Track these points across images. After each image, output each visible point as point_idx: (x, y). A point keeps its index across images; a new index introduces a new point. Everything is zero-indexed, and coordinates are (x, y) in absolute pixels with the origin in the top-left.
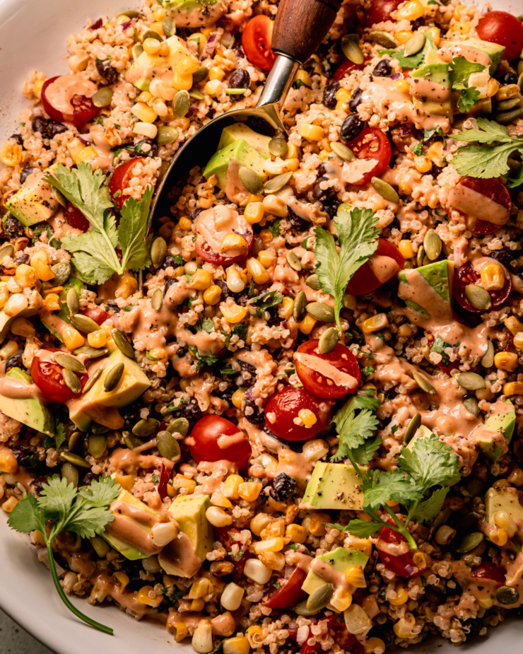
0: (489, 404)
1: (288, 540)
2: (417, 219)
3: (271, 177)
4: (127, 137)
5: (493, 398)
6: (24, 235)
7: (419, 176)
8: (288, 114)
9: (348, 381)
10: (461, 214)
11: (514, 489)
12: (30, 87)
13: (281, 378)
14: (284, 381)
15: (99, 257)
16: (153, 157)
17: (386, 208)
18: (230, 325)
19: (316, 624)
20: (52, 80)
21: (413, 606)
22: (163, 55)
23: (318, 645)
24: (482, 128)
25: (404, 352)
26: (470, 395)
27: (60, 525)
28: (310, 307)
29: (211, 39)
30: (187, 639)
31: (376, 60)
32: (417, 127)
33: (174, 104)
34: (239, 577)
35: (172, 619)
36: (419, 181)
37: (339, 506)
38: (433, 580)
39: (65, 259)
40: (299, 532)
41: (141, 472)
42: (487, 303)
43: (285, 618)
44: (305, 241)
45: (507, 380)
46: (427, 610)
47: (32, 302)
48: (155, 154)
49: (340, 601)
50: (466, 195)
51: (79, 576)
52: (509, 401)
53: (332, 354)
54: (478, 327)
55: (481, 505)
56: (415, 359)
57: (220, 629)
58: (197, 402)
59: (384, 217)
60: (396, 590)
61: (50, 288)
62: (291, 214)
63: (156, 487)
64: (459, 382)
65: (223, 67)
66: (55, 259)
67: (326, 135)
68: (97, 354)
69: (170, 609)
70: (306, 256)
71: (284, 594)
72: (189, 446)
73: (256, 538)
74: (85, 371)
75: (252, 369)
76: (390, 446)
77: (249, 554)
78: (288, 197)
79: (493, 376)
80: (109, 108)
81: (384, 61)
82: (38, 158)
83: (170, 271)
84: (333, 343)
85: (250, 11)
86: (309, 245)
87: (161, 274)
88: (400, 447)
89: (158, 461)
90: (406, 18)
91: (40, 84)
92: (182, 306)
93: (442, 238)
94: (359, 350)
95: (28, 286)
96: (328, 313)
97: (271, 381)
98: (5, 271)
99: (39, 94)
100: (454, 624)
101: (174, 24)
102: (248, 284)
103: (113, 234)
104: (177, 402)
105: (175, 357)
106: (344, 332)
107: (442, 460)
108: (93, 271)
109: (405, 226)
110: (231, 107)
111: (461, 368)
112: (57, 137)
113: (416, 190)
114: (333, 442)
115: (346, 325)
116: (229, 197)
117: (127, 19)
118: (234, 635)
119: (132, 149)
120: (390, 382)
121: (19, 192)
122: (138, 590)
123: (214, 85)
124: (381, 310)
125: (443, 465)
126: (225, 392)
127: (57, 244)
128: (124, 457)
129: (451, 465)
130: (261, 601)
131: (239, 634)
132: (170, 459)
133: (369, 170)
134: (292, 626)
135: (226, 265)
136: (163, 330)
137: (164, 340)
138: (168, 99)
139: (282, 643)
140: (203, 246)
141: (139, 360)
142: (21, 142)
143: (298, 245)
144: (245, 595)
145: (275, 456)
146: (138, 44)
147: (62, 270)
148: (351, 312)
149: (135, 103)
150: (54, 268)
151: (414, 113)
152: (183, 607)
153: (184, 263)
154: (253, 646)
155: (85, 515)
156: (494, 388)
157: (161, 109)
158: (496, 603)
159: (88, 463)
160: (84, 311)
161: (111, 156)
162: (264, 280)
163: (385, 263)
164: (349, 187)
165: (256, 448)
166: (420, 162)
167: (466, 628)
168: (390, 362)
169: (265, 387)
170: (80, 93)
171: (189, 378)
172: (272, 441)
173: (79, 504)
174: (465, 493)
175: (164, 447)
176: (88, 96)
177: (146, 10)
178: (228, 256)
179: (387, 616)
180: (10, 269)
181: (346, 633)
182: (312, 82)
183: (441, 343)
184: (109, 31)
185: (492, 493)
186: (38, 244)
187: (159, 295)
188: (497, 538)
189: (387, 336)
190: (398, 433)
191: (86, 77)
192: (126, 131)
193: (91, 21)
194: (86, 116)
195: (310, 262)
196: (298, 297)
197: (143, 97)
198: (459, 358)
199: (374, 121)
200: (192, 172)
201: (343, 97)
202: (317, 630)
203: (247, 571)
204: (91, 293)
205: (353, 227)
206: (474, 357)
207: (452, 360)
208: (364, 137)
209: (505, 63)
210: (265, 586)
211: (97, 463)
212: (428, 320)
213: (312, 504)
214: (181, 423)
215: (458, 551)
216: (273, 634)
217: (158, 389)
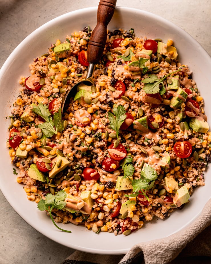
0: (162, 154)
1: (114, 199)
2: (135, 105)
3: (93, 99)
4: (51, 93)
5: (163, 152)
6: (27, 125)
7: (134, 93)
8: (95, 78)
9: (123, 155)
10: (148, 103)
11: (172, 176)
12: (21, 81)
13: (105, 155)
14: (106, 156)
15: (49, 130)
16: (59, 98)
17: (126, 104)
18: (89, 143)
19: (125, 221)
20: (27, 79)
21: (149, 212)
22: (57, 68)
24: (150, 77)
25: (137, 142)
26: (157, 152)
27: (52, 207)
28: (110, 135)
29: (70, 60)
30: (91, 229)
31: (117, 60)
32: (132, 79)
33: (63, 82)
34: (102, 210)
35: (86, 224)
36: (134, 95)
37: (126, 189)
38: (154, 205)
39: (40, 131)
40: (116, 196)
41: (71, 186)
42: (158, 126)
43: (116, 219)
44: (106, 115)
45: (166, 147)
46: (153, 212)
47: (33, 146)
48: (60, 97)
49: (130, 215)
50: (148, 98)
51: (59, 217)
52: (167, 152)
53: (118, 148)
54: (156, 133)
55: (164, 182)
56: (140, 143)
57: (99, 225)
58: (83, 165)
59: (126, 107)
60: (144, 209)
61: (37, 140)
62: (100, 109)
63: (76, 190)
64: (153, 149)
65: (74, 68)
66: (37, 132)
67: (106, 84)
68: (53, 156)
69: (85, 222)
70: (107, 120)
71: (115, 214)
72: (83, 176)
73: (105, 199)
74: (51, 162)
75: (97, 154)
76: (137, 170)
77: (104, 205)
78: (99, 104)
79: (162, 146)
80: (45, 84)
81: (119, 60)
82: (27, 102)
83: (69, 129)
84: (117, 144)
85: (79, 49)
86: (107, 117)
87: (67, 130)
88: (140, 170)
89: (75, 182)
90: (123, 46)
91: (24, 80)
92: (75, 140)
93: (143, 110)
94: (125, 144)
95: (31, 142)
96: (115, 136)
97: (102, 157)
98: (24, 138)
99: (24, 83)
100: (161, 215)
101: (59, 58)
102: (92, 131)
103: (52, 122)
104: (78, 166)
105: (75, 154)
106: (120, 140)
108: (48, 134)
109: (132, 107)
110: (78, 79)
111: (153, 145)
112: (32, 95)
113: (134, 97)
114: (121, 170)
115: (120, 138)
116: (82, 105)
117: (45, 57)
118: (103, 226)
119: (53, 96)
120: (134, 151)
121: (24, 113)
122: (76, 218)
123: (73, 74)
124: (129, 132)
125: (153, 174)
126: (90, 160)
127: (37, 127)
128: (65, 183)
129: (154, 175)
130: (109, 216)
132: (78, 181)
133: (120, 94)
134: (118, 221)
135: (85, 126)
136: (71, 147)
137: (71, 150)
138: (61, 81)
139: (116, 226)
140: (77, 122)
141: (65, 156)
142: (22, 98)
143: (103, 117)
144: (104, 215)
145: (106, 175)
146: (49, 64)
147: (40, 134)
148: (121, 134)
149: (52, 83)
150: (37, 135)
151: (130, 76)
152: (89, 221)
153: (73, 126)
154: (109, 228)
155: (58, 204)
156: (163, 149)
157: (59, 84)
158: (171, 207)
159: (56, 186)
160: (48, 144)
161: (48, 99)
162: (96, 129)
163: (129, 120)
164: (115, 99)
165: (101, 174)
166: (134, 89)
167: (164, 215)
168: (133, 146)
169: (101, 159)
170: (36, 82)
171: (80, 159)
172: (105, 172)
173: (56, 201)
174: (159, 179)
175: (76, 178)
176: (38, 82)
177: (50, 53)
178: (85, 124)
179: (143, 214)
180: (25, 137)
181: (132, 222)
182: (100, 67)
183: (147, 139)
184: (41, 62)
185: (166, 178)
186: (32, 128)
187: (68, 138)
188: (170, 191)
189: (132, 139)
190: (139, 166)
191: (36, 76)
192: (50, 91)
193: (35, 59)
194: (39, 88)
195: (108, 122)
196: (106, 132)
197: (54, 81)
198: (152, 142)
199: (119, 79)
200: (71, 99)
201: (110, 72)
202: (125, 223)
203: (104, 209)
204: (49, 139)
205: (118, 111)
206: (156, 142)
207: (150, 143)
208: (117, 84)
209: (153, 55)
210: (109, 212)
211: (59, 186)
213: (119, 189)
214: (80, 171)
215: (159, 195)
216: (113, 224)
217: (72, 163)
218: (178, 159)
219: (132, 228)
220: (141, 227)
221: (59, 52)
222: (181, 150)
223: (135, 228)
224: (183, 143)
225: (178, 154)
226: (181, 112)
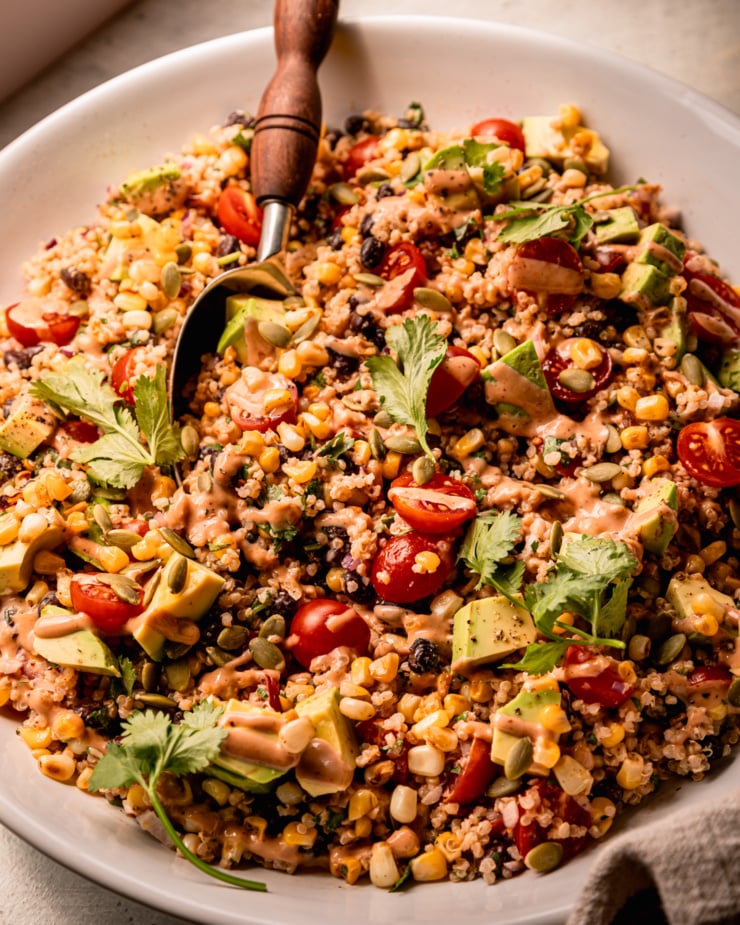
0: (633, 491)
1: (451, 713)
2: (478, 323)
4: (119, 333)
5: (636, 482)
6: (24, 469)
7: (466, 276)
10: (530, 293)
13: (380, 531)
14: (384, 534)
15: (121, 457)
16: (154, 346)
17: (440, 318)
18: (302, 484)
19: (524, 796)
20: (14, 306)
21: (632, 743)
22: (135, 235)
23: (535, 823)
25: (512, 470)
26: (606, 489)
28: (389, 443)
29: (185, 219)
30: (364, 878)
32: (445, 230)
33: (163, 284)
34: (406, 776)
35: (337, 858)
36: (467, 280)
37: (503, 648)
38: (647, 699)
39: (80, 477)
40: (460, 701)
42: (590, 382)
43: (480, 810)
44: (359, 382)
45: (644, 458)
47: (52, 522)
48: (156, 343)
49: (545, 755)
50: (528, 268)
51: (201, 835)
52: (655, 480)
53: (433, 482)
54: (587, 419)
55: (667, 605)
56: (526, 475)
57: (401, 849)
58: (286, 592)
60: (607, 727)
61: (70, 507)
62: (333, 356)
63: (267, 703)
64: (588, 478)
67: (346, 271)
68: (148, 566)
69: (329, 846)
70: (364, 396)
71: (469, 776)
72: (293, 647)
75: (342, 533)
77: (410, 742)
78: (324, 339)
79: (626, 460)
84: (429, 471)
85: (219, 191)
86: (364, 384)
87: (200, 465)
89: (259, 674)
90: (392, 148)
92: (236, 478)
93: (514, 335)
94: (462, 475)
95: (41, 506)
96: (412, 443)
97: (370, 536)
98: (10, 501)
100: (691, 749)
102: (307, 440)
103: (131, 426)
104: (263, 598)
105: (246, 543)
106: (438, 459)
107: (610, 552)
108: (118, 476)
109: (466, 334)
111: (585, 463)
112: (36, 360)
113: (467, 289)
115: (437, 451)
118: (422, 851)
119: (127, 343)
120: (509, 501)
122: (282, 831)
123: (202, 259)
125: (613, 556)
126: (317, 576)
127: (66, 464)
128: (218, 678)
129: (621, 555)
130: (442, 799)
131: (428, 847)
132: (274, 669)
133: (407, 283)
135: (274, 425)
136: (222, 513)
137: (226, 525)
138: (155, 280)
139: (486, 841)
140: (241, 414)
141: (202, 559)
143: (351, 389)
144: (419, 799)
147: (80, 487)
148: (438, 438)
150: (69, 486)
151: (438, 214)
152: (346, 836)
154: (451, 857)
155: (187, 743)
156: (633, 471)
157: (150, 292)
158: (730, 709)
159: (172, 699)
160: (119, 526)
161: (104, 357)
162: (325, 432)
163: (462, 364)
164: (389, 312)
166: (461, 264)
167: (706, 749)
168: (500, 481)
169: (364, 546)
170: (52, 312)
171: (270, 568)
172: (391, 611)
173: (176, 732)
174: (644, 595)
175: (261, 657)
176: (60, 312)
178: (275, 415)
179: (605, 767)
181: (563, 798)
183: (554, 442)
185: (675, 584)
186: (43, 472)
187: (206, 480)
188: (706, 626)
189: (488, 455)
190: (541, 550)
192: (115, 325)
193: (44, 243)
195: (372, 400)
196: (371, 437)
197: (124, 285)
198: (580, 451)
199: (394, 238)
201: (350, 233)
202: (529, 800)
203: (413, 766)
204: (121, 507)
205: (411, 338)
206: (597, 445)
207: (572, 456)
208: (389, 259)
210: (441, 777)
211: (184, 698)
212: (527, 424)
213: (469, 655)
214: (275, 621)
215: (662, 662)
216: (471, 833)
217: (235, 590)
218: (708, 507)
219: (563, 830)
220: (607, 826)
221: (140, 187)
222: (714, 453)
223: (581, 832)
224: (716, 427)
225: (705, 467)
226: (675, 319)
